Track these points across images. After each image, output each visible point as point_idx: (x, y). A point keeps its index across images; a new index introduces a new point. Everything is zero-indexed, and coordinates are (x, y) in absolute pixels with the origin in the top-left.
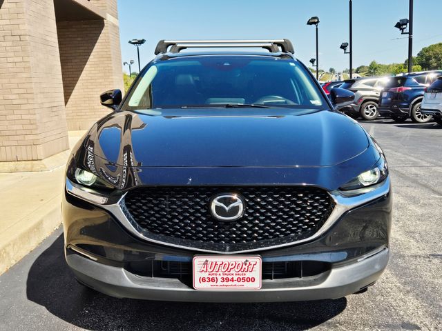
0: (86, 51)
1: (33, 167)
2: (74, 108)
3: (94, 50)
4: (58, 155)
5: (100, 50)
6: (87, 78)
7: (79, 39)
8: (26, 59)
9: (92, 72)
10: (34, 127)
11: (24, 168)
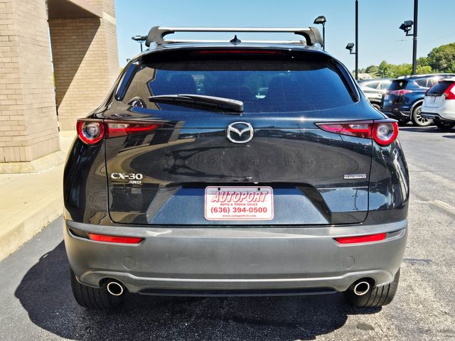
0: (81, 50)
1: (20, 168)
2: (69, 108)
3: (89, 49)
4: (48, 156)
5: (96, 49)
6: (82, 77)
7: (74, 37)
8: (15, 60)
9: (88, 71)
10: (22, 128)
11: (12, 170)
